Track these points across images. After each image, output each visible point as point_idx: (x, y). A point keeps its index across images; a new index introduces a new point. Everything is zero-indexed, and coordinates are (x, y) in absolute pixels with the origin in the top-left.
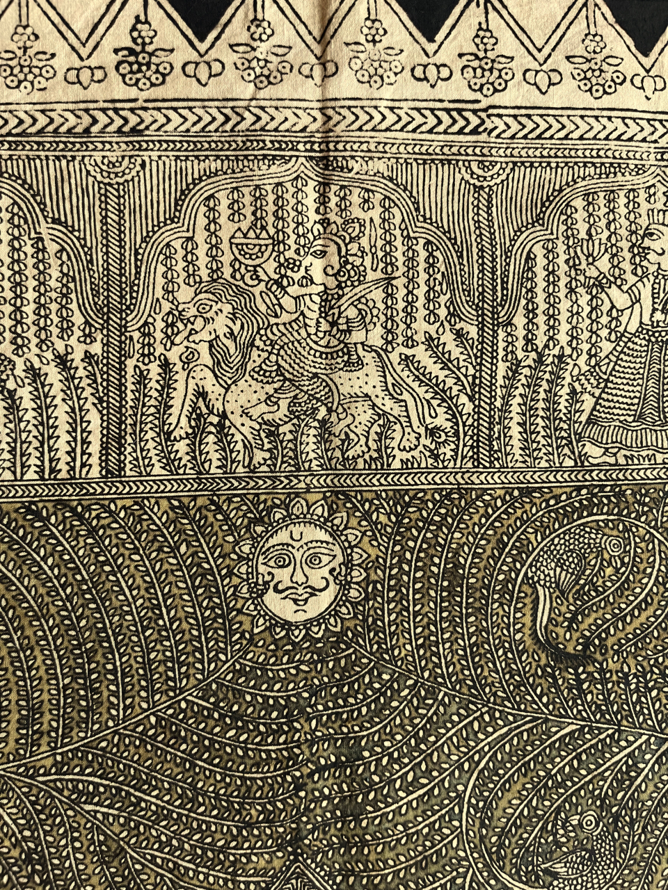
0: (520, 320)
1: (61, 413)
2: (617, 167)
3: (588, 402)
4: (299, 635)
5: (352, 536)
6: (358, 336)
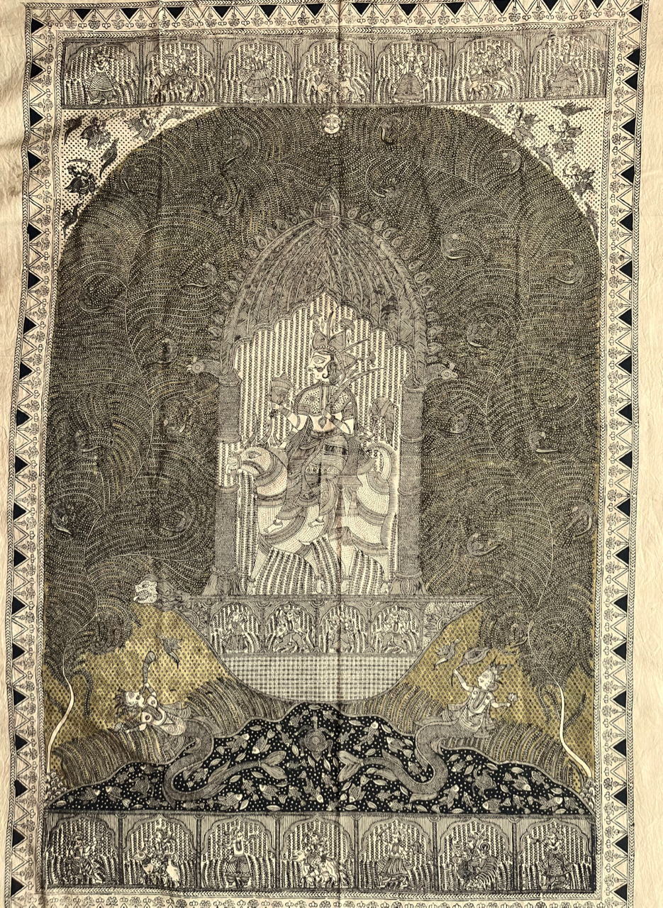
0: (380, 72)
1: (285, 90)
2: (402, 39)
3: (395, 90)
4: (331, 136)
5: (343, 117)
6: (345, 74)
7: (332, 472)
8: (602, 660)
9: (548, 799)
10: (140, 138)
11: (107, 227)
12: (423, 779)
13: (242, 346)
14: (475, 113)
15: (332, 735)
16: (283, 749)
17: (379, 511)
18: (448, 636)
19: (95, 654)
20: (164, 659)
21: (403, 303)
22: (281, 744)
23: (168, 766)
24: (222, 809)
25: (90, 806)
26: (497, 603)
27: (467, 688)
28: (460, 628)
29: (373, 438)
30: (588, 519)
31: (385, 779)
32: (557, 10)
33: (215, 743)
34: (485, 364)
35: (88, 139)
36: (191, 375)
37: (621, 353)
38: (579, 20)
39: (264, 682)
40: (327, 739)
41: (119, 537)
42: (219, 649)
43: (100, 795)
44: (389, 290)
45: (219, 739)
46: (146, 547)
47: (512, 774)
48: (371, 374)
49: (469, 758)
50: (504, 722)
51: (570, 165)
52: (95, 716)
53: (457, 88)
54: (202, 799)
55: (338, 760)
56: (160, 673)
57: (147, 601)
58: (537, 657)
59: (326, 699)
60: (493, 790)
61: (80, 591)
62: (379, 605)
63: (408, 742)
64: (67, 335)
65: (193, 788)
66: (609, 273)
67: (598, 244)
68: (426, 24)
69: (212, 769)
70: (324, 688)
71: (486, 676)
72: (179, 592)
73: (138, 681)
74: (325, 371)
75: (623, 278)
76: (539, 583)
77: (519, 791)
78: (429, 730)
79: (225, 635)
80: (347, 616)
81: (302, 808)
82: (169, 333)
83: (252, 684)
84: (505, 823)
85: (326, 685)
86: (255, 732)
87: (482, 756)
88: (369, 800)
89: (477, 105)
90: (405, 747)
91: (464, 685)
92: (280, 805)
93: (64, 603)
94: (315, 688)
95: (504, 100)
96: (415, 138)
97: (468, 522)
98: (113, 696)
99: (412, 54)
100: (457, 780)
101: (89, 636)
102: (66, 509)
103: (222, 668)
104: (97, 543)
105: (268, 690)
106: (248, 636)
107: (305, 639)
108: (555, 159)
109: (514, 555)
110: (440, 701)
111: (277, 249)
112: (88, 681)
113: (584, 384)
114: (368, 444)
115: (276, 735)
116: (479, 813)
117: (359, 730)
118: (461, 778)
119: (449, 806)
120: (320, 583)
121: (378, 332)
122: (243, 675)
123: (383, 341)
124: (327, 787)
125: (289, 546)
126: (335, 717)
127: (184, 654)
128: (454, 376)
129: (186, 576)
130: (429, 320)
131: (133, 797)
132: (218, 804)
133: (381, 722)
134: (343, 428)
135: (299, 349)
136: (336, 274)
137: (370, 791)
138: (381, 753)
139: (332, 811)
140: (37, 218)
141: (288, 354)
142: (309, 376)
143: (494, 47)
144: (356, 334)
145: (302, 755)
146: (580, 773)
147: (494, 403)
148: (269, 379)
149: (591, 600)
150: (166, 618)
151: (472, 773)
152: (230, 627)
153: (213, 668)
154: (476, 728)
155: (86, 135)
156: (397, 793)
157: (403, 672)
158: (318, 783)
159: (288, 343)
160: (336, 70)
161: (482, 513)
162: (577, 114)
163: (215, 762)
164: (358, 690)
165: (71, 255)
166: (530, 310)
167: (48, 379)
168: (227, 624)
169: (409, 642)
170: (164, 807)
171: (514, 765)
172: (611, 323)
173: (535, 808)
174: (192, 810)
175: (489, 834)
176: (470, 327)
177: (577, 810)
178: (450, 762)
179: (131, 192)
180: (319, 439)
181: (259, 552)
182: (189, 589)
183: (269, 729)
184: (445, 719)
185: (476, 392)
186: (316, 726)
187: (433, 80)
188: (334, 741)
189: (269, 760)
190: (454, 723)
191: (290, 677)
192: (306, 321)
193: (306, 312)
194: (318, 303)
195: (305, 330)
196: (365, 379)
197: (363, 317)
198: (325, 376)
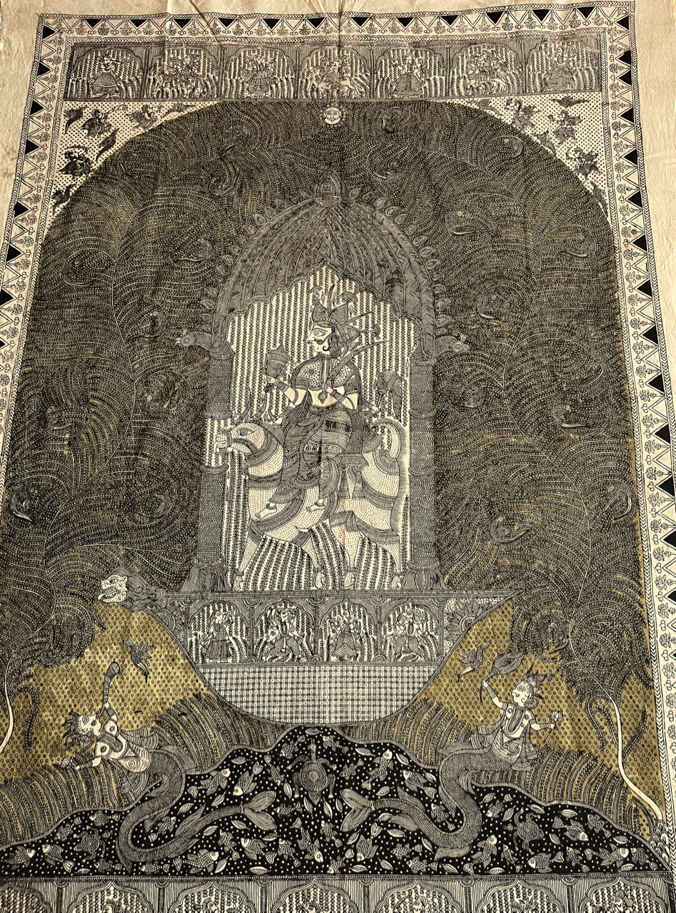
2: (400, 46)
3: (394, 87)
4: (332, 126)
5: (344, 110)
6: (345, 75)
7: (334, 450)
8: (662, 667)
9: (611, 851)
10: (140, 128)
11: (99, 206)
12: (451, 827)
13: (237, 318)
14: (474, 106)
15: (335, 768)
16: (272, 789)
17: (387, 493)
18: (474, 639)
19: (46, 666)
20: (131, 671)
21: (409, 276)
22: (270, 782)
23: (126, 814)
24: (192, 872)
25: (22, 872)
26: (529, 599)
27: (500, 705)
28: (487, 629)
29: (380, 414)
30: (627, 500)
31: (402, 829)
32: (547, 21)
33: (188, 781)
34: (499, 336)
35: (89, 130)
36: (179, 348)
37: (644, 323)
38: (569, 29)
39: (250, 699)
40: (328, 774)
41: (88, 524)
42: (197, 658)
43: (35, 856)
44: (392, 263)
45: (193, 777)
46: (117, 536)
47: (563, 818)
48: (375, 347)
49: (508, 798)
50: (548, 748)
51: (572, 149)
52: (37, 747)
53: (455, 85)
54: (167, 859)
55: (342, 801)
56: (125, 688)
57: (115, 599)
58: (581, 665)
59: (327, 721)
60: (540, 841)
61: (35, 588)
62: (389, 602)
63: (430, 777)
64: (46, 308)
65: (157, 843)
66: (622, 246)
67: (609, 219)
68: (423, 34)
69: (181, 818)
70: (324, 706)
71: (522, 689)
72: (153, 588)
73: (96, 701)
74: (326, 344)
75: (638, 251)
76: (577, 575)
77: (574, 842)
78: (456, 761)
79: (205, 641)
80: (352, 616)
81: (295, 870)
82: (158, 306)
83: (236, 702)
84: (558, 886)
85: (327, 703)
86: (237, 766)
87: (524, 795)
88: (383, 858)
89: (476, 99)
90: (427, 785)
91: (496, 700)
92: (267, 866)
93: (15, 602)
94: (314, 706)
95: (503, 94)
96: (416, 127)
97: (491, 504)
98: (63, 721)
99: (410, 58)
100: (493, 828)
101: (40, 643)
102: (29, 493)
103: (200, 682)
104: (61, 531)
105: (255, 710)
106: (233, 642)
107: (302, 645)
108: (556, 144)
109: (545, 541)
110: (468, 721)
111: (276, 227)
112: (33, 702)
113: (608, 355)
114: (374, 420)
115: (264, 769)
116: (525, 873)
117: (368, 762)
118: (498, 825)
119: (486, 864)
120: (320, 576)
121: (382, 304)
122: (226, 690)
123: (388, 314)
124: (328, 840)
125: (285, 534)
126: (337, 744)
127: (154, 665)
128: (466, 348)
129: (163, 570)
130: (436, 292)
131: (77, 858)
132: (187, 865)
133: (396, 750)
134: (346, 403)
135: (298, 322)
136: (337, 248)
137: (384, 845)
138: (396, 793)
139: (334, 874)
140: (26, 197)
141: (285, 327)
142: (308, 348)
143: (490, 51)
144: (359, 307)
145: (297, 796)
146: (647, 814)
147: (511, 376)
148: (265, 352)
149: (640, 594)
150: (136, 620)
151: (512, 818)
152: (212, 630)
153: (189, 682)
154: (515, 758)
155: (87, 126)
156: (418, 848)
157: (421, 685)
158: (316, 835)
159: (286, 316)
160: (336, 72)
161: (506, 495)
162: (575, 106)
163: (185, 808)
164: (366, 709)
165: (58, 231)
166: (542, 282)
167: (21, 352)
168: (209, 625)
169: (427, 647)
170: (117, 871)
171: (564, 807)
172: (630, 294)
173: (595, 864)
174: (153, 875)
175: (538, 901)
176: (480, 299)
177: (648, 865)
178: (484, 804)
179: (127, 174)
180: (319, 415)
181: (250, 540)
182: (165, 584)
183: (255, 762)
184: (475, 747)
185: (491, 365)
186: (313, 756)
187: (432, 79)
188: (337, 775)
189: (254, 804)
190: (486, 750)
191: (283, 692)
192: (305, 294)
193: (306, 285)
194: (318, 277)
195: (305, 303)
196: (369, 352)
197: (366, 290)
198: (326, 348)
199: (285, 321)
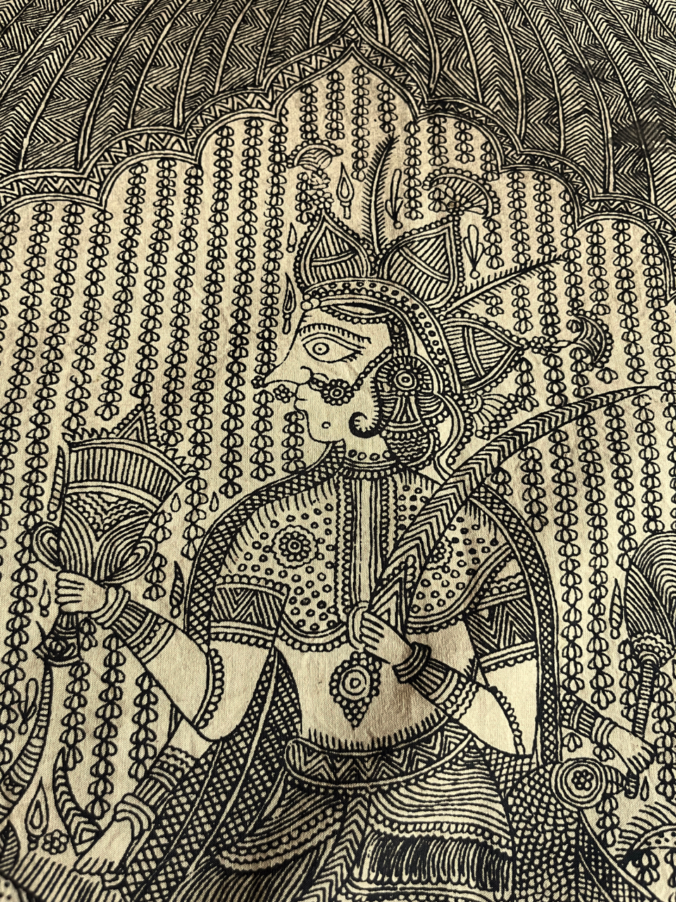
44: (630, 69)
48: (600, 417)
74: (364, 401)
114: (628, 810)
123: (638, 268)
135: (228, 295)
141: (167, 317)
142: (278, 422)
144: (506, 231)
148: (55, 439)
159: (172, 266)
192: (264, 172)
193: (266, 134)
194: (321, 102)
195: (261, 210)
196: (573, 441)
197: (532, 163)
198: (364, 424)
199: (169, 291)
